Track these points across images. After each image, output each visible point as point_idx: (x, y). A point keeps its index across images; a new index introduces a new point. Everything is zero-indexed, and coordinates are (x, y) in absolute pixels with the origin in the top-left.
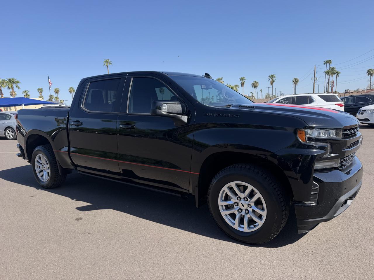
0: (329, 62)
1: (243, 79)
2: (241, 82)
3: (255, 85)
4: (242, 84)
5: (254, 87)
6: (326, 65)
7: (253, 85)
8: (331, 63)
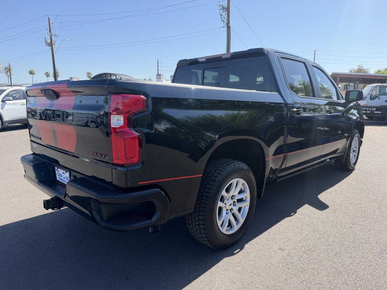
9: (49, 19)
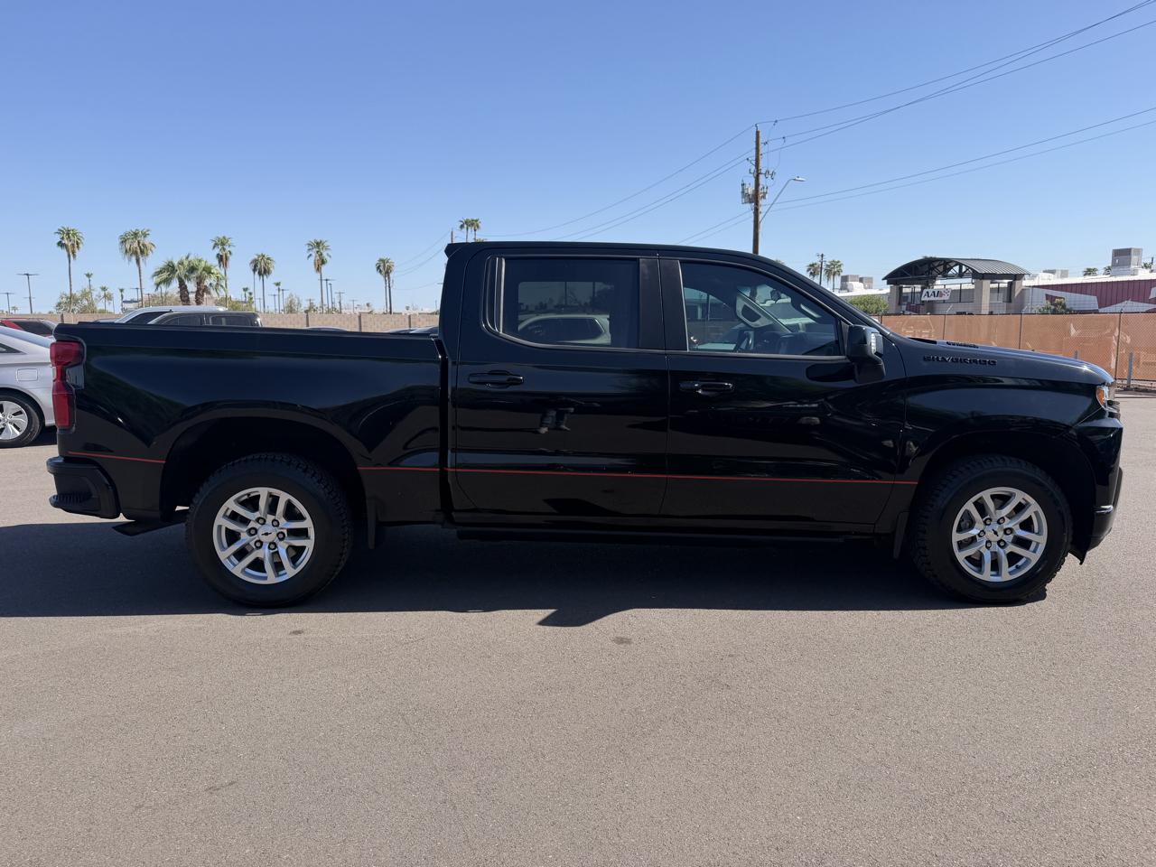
0: (473, 224)
1: (223, 244)
2: (217, 251)
3: (261, 268)
4: (222, 259)
5: (260, 274)
6: (465, 230)
7: (255, 266)
8: (478, 227)
9: (758, 133)
